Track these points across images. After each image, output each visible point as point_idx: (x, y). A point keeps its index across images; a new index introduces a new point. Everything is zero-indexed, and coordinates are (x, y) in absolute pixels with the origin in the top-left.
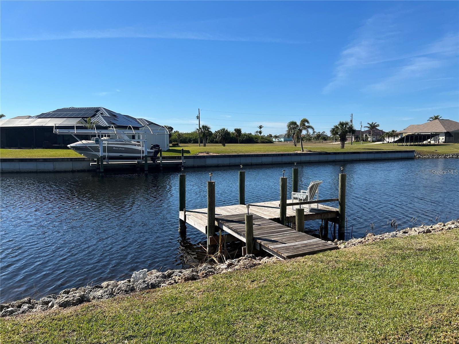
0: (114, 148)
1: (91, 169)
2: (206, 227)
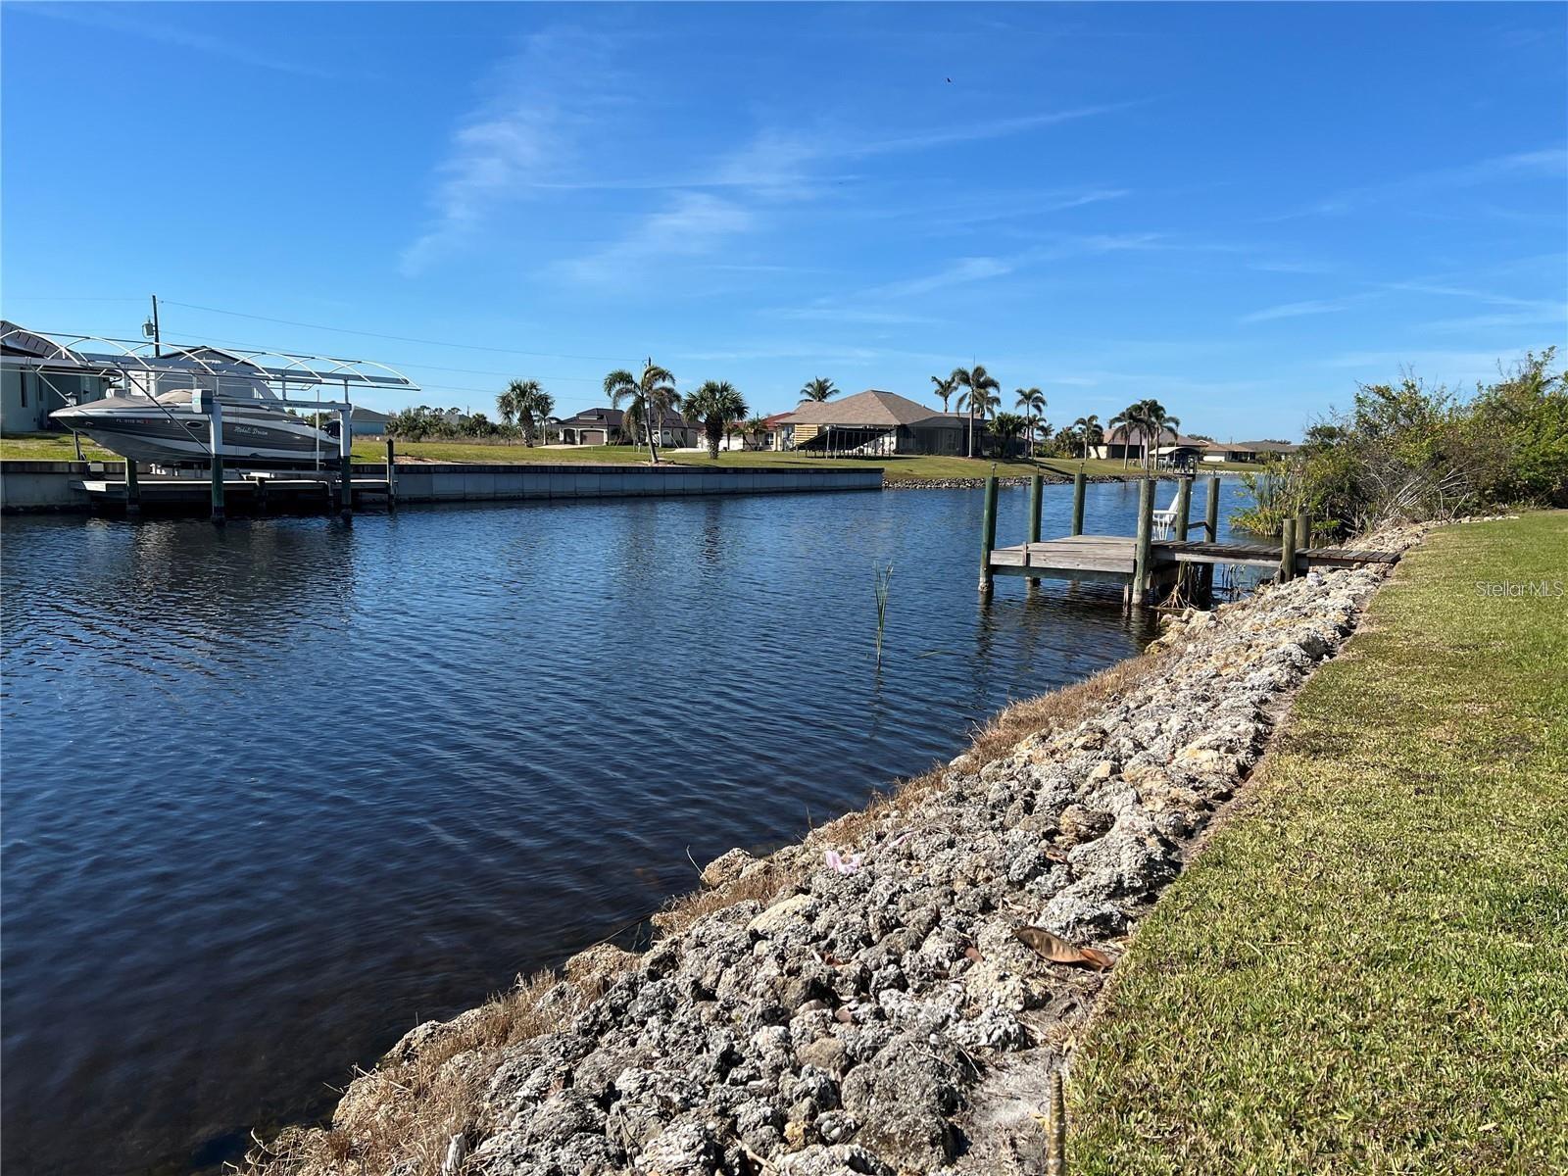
0: (238, 429)
1: (73, 504)
2: (1135, 561)
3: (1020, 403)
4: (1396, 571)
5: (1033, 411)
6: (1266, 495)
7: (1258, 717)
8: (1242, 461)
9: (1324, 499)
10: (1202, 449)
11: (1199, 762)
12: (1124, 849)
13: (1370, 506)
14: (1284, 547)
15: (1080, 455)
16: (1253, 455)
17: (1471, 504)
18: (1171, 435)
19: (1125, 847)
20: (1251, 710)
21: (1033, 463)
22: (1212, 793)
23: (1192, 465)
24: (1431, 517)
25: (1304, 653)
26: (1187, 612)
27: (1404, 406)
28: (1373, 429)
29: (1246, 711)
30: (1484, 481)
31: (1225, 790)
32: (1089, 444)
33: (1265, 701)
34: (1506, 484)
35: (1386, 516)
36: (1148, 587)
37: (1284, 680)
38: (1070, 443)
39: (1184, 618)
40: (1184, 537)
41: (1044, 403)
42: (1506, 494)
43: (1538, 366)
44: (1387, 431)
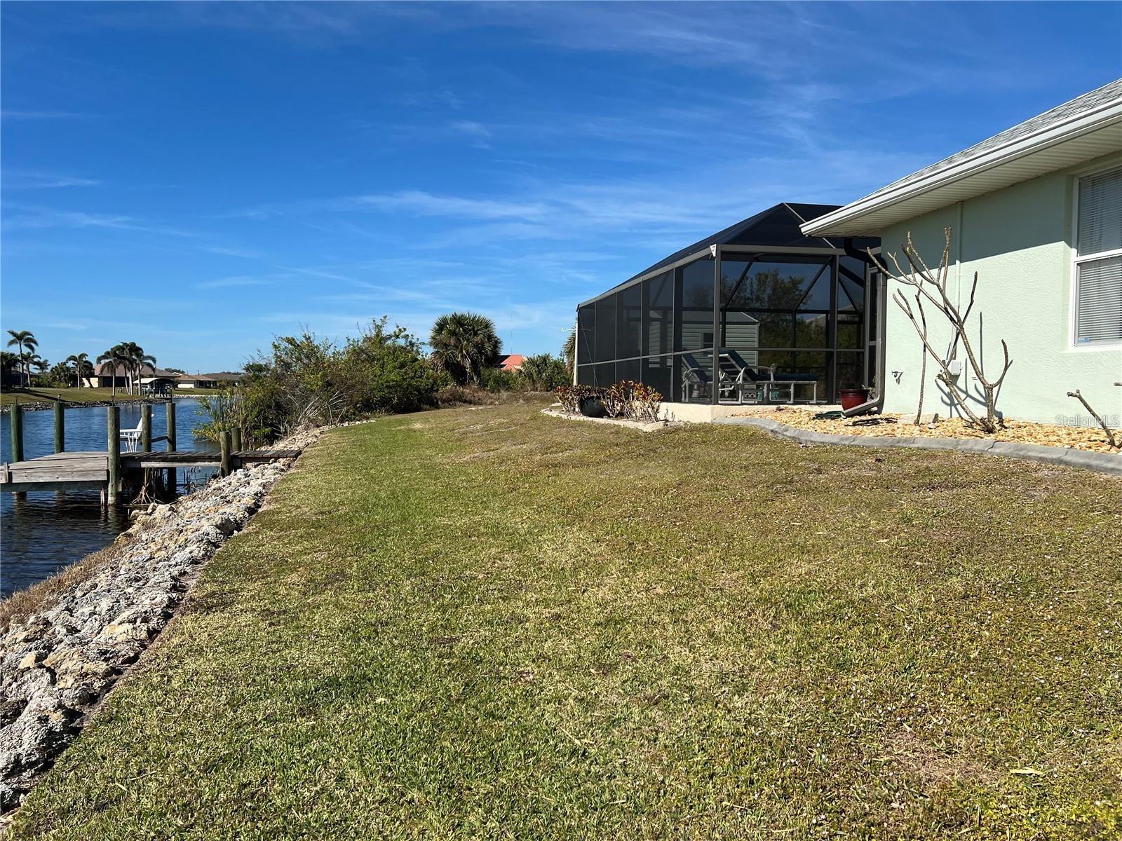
2: (108, 471)
3: (11, 343)
4: (297, 463)
5: (26, 350)
6: (218, 412)
7: (174, 588)
8: (207, 387)
9: (259, 413)
10: (176, 379)
11: (115, 636)
12: (26, 731)
13: (289, 417)
14: (222, 451)
15: (75, 385)
16: (215, 383)
17: (349, 414)
18: (150, 369)
19: (28, 728)
20: (169, 584)
21: (29, 392)
22: (121, 659)
23: (168, 391)
24: (327, 423)
25: (218, 531)
26: (151, 507)
27: (305, 351)
28: (287, 366)
29: (164, 585)
30: (355, 399)
31: (132, 655)
32: (82, 376)
33: (183, 574)
34: (368, 400)
35: (300, 424)
36: (120, 490)
37: (200, 555)
38: (65, 375)
39: (149, 511)
40: (149, 449)
41: (36, 343)
42: (368, 406)
43: (379, 328)
44: (297, 367)
